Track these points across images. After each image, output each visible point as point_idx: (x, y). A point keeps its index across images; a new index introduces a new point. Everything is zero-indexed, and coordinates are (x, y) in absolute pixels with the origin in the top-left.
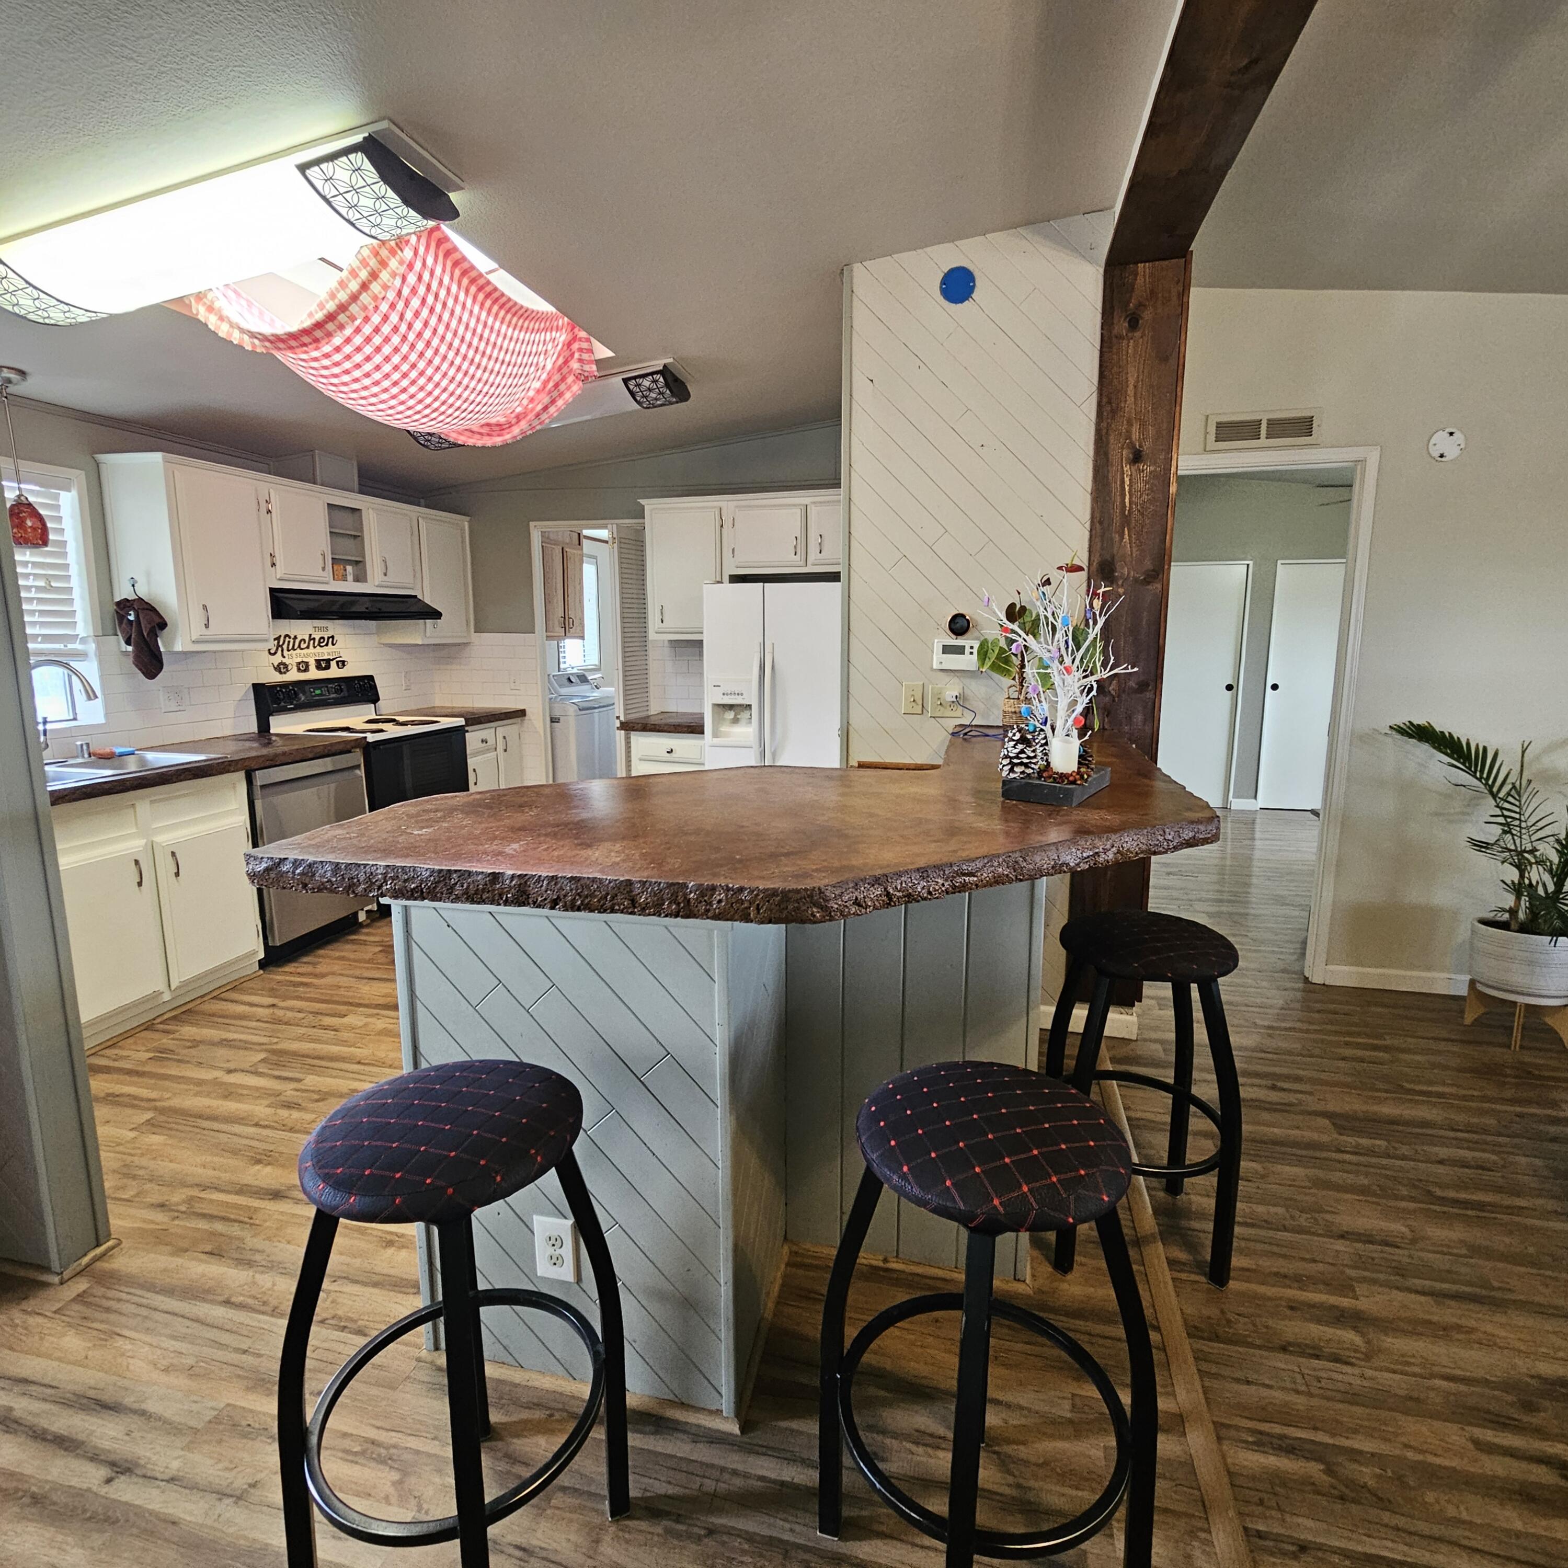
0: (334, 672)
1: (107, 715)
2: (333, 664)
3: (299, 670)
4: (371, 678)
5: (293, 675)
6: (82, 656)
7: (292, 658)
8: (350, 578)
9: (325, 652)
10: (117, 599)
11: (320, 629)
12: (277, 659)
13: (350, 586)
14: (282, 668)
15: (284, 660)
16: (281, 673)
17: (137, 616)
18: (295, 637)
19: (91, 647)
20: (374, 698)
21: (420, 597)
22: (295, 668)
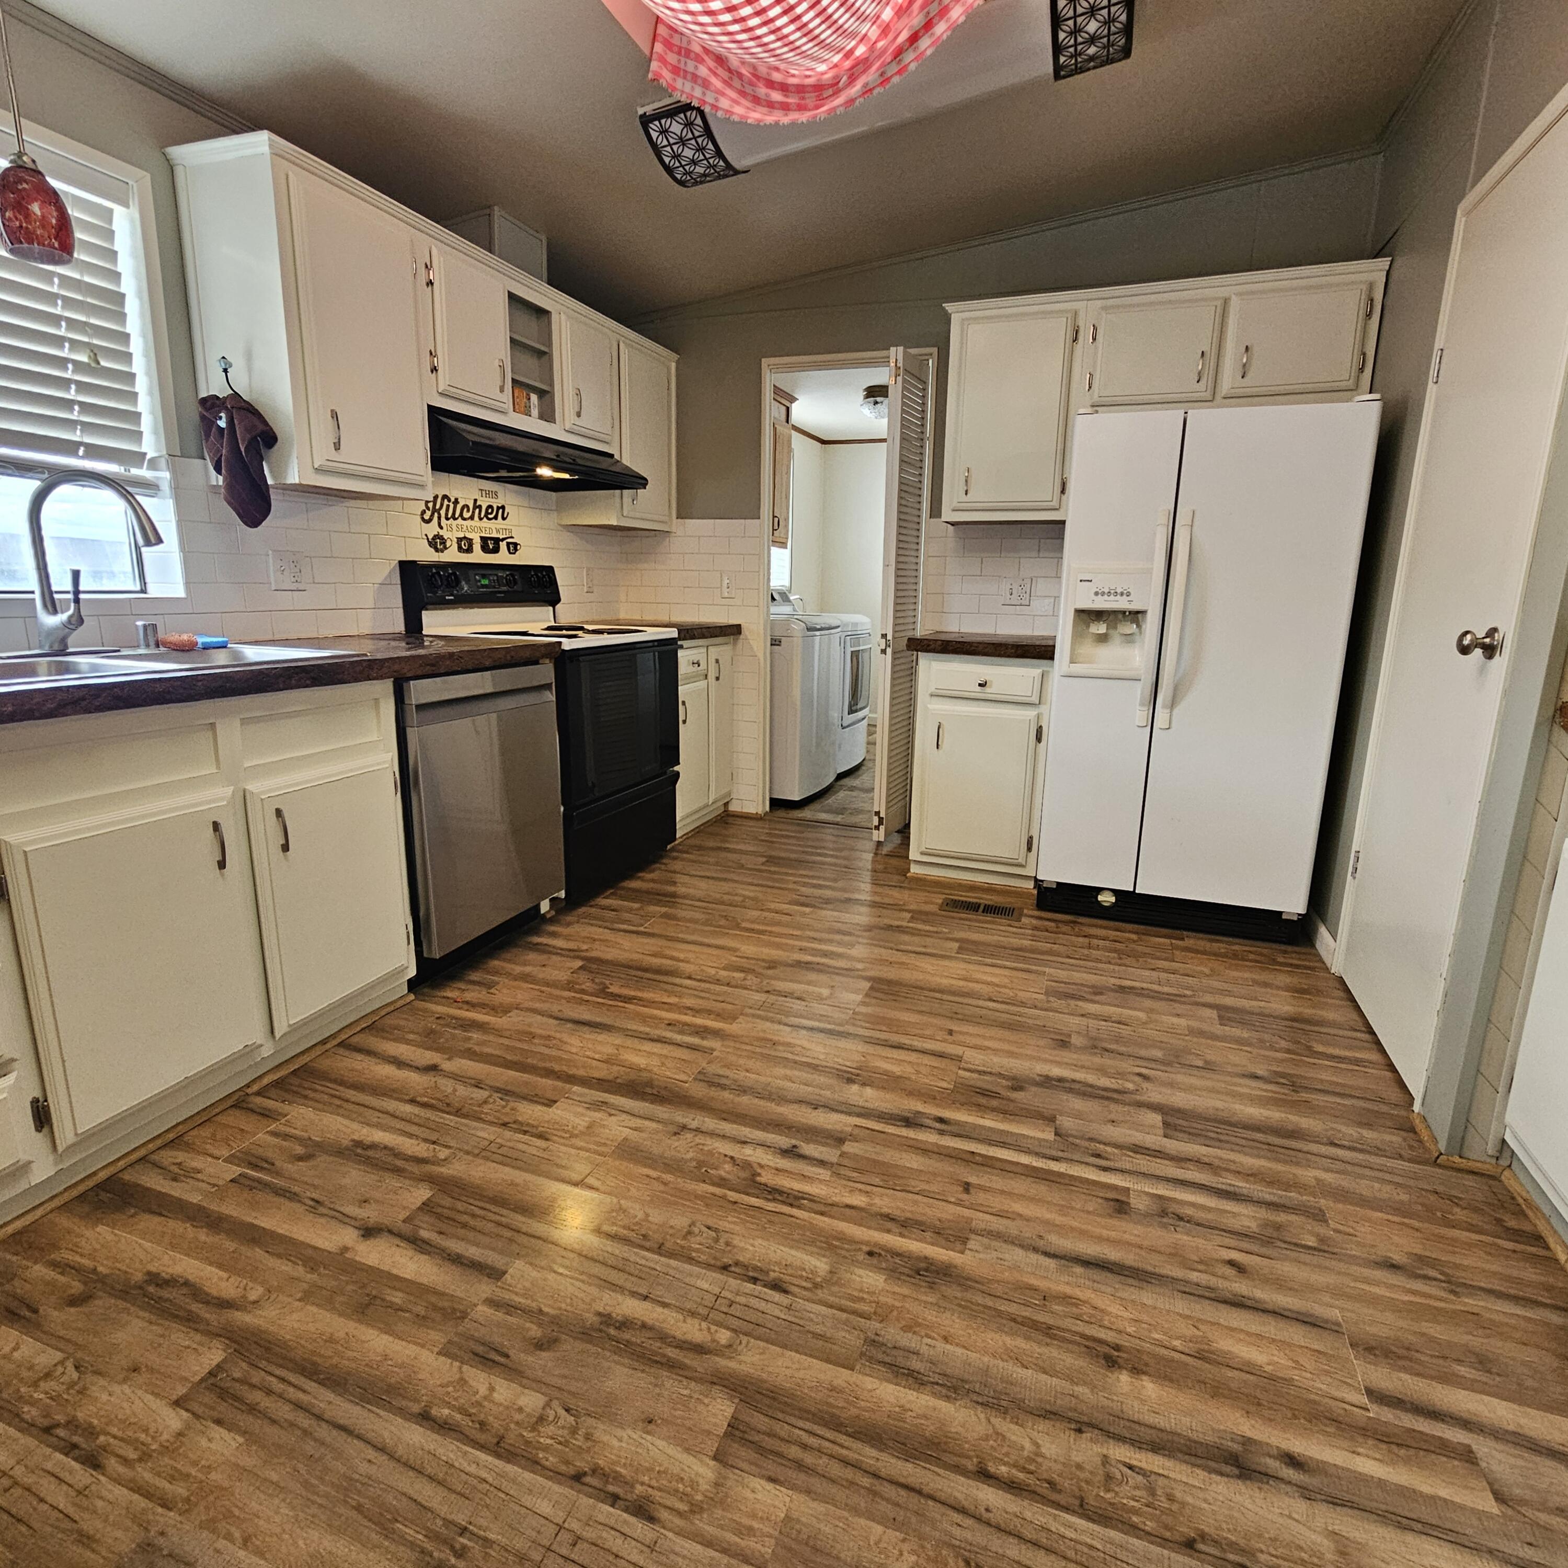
0: (503, 557)
1: (188, 584)
2: (503, 545)
3: (460, 549)
4: (550, 569)
5: (452, 555)
6: (151, 487)
7: (452, 531)
8: (535, 412)
9: (492, 528)
10: (203, 394)
11: (489, 494)
12: (432, 529)
13: (533, 425)
14: (437, 543)
15: (442, 533)
16: (437, 550)
17: (230, 422)
18: (456, 502)
19: (164, 476)
20: (553, 599)
21: (617, 457)
22: (455, 546)
